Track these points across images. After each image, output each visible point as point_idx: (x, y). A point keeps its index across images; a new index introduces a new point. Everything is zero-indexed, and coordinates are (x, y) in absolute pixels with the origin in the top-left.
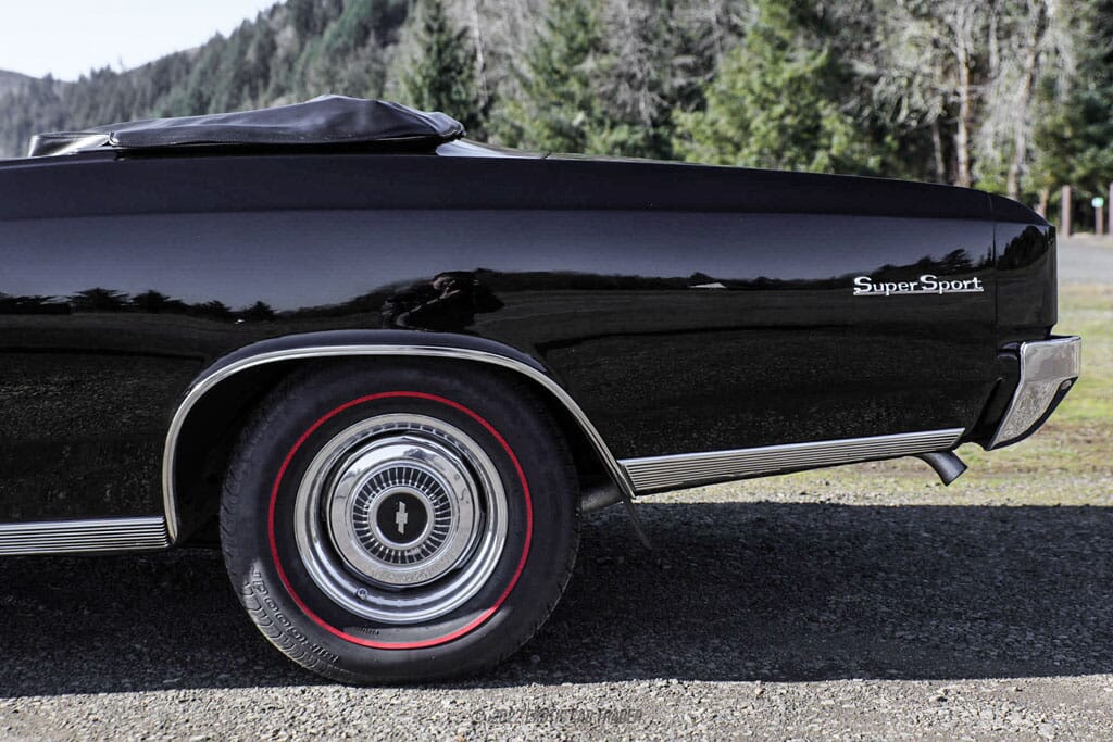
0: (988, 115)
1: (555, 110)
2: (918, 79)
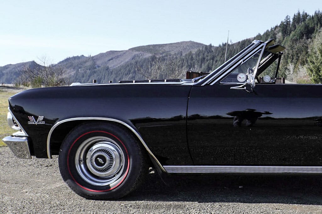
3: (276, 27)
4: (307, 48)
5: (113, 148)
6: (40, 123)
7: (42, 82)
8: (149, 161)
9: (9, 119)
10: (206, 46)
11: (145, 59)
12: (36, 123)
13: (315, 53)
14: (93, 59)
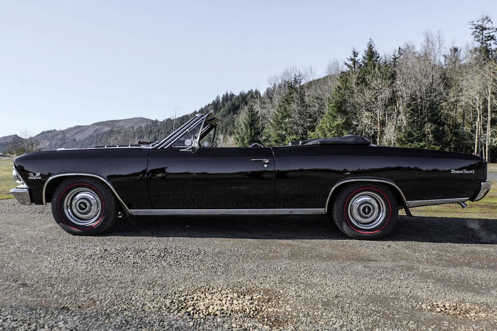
0: (385, 135)
1: (278, 131)
2: (367, 126)
3: (209, 105)
4: (234, 121)
5: (92, 197)
6: (38, 178)
7: (23, 151)
8: (120, 208)
9: (14, 176)
10: (153, 121)
11: (105, 132)
12: (35, 178)
13: (240, 126)
14: (63, 132)
